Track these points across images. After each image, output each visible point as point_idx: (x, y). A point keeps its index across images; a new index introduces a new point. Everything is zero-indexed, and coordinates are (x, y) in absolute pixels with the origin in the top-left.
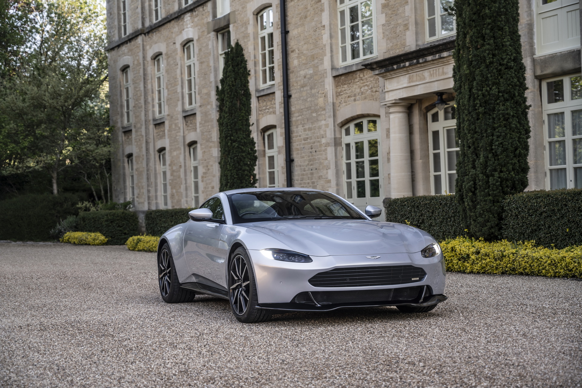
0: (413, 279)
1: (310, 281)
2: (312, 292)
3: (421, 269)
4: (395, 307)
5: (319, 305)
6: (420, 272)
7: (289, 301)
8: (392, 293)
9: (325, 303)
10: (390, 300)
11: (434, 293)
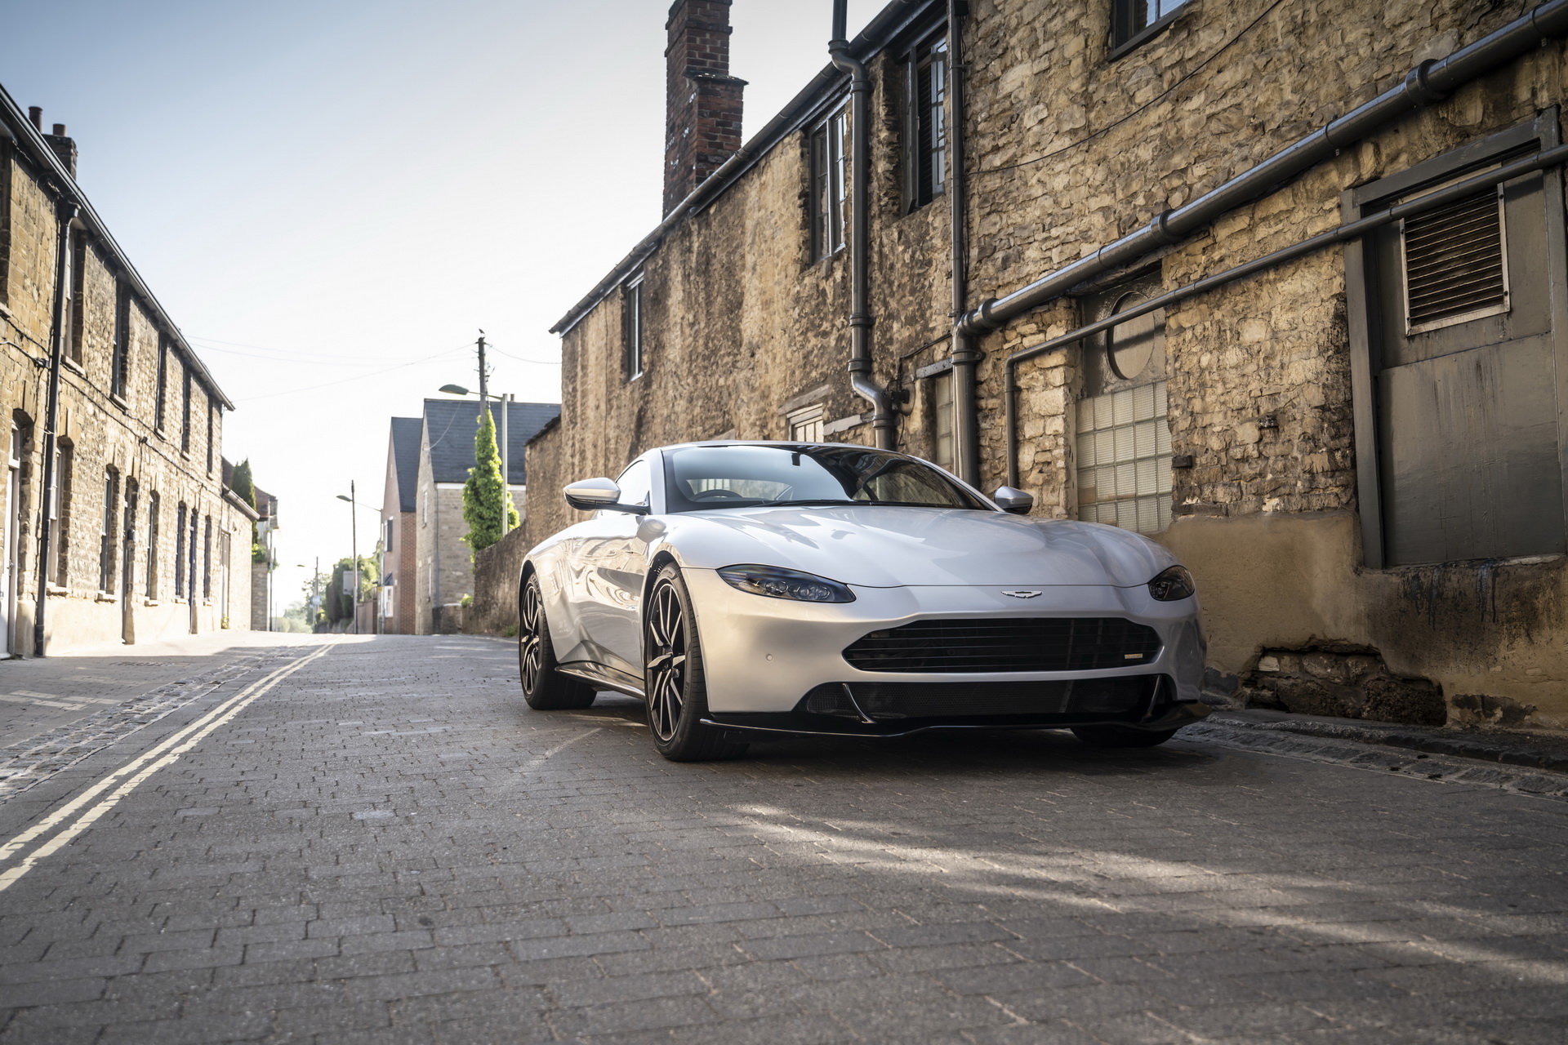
0: (1127, 657)
1: (848, 654)
2: (852, 685)
3: (1150, 629)
4: (1069, 732)
5: (870, 721)
6: (1144, 639)
7: (790, 707)
8: (1068, 695)
9: (888, 715)
10: (1063, 710)
11: (1179, 697)
